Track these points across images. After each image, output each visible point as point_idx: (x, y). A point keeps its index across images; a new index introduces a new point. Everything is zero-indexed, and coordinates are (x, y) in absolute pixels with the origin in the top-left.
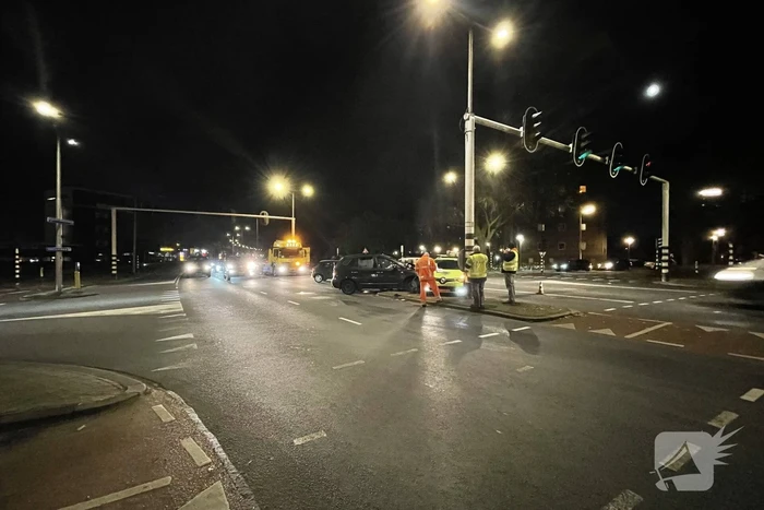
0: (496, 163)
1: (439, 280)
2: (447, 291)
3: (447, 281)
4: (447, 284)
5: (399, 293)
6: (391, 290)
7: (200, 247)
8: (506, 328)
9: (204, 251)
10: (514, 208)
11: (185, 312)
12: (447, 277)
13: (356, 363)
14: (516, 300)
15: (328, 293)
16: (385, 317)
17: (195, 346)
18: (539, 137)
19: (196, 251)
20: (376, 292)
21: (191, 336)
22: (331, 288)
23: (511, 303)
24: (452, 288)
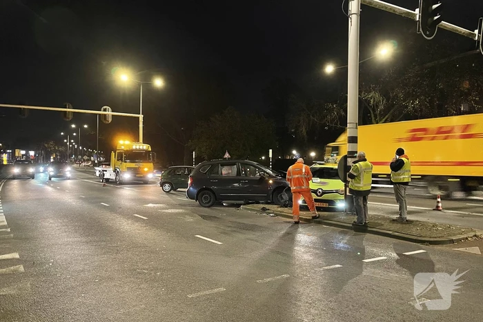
0: (385, 51)
1: (315, 192)
2: (325, 205)
3: (324, 192)
4: (325, 197)
5: (267, 206)
6: (258, 203)
7: (27, 149)
8: (396, 250)
9: (32, 153)
10: (407, 107)
11: (9, 225)
12: (325, 188)
13: (216, 290)
14: (409, 217)
15: (182, 205)
16: (251, 235)
17: (21, 268)
18: (439, 20)
19: (23, 152)
20: (238, 206)
21: (16, 255)
22: (185, 199)
23: (401, 221)
24: (331, 202)
